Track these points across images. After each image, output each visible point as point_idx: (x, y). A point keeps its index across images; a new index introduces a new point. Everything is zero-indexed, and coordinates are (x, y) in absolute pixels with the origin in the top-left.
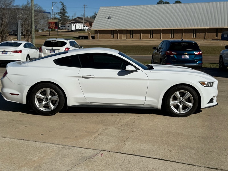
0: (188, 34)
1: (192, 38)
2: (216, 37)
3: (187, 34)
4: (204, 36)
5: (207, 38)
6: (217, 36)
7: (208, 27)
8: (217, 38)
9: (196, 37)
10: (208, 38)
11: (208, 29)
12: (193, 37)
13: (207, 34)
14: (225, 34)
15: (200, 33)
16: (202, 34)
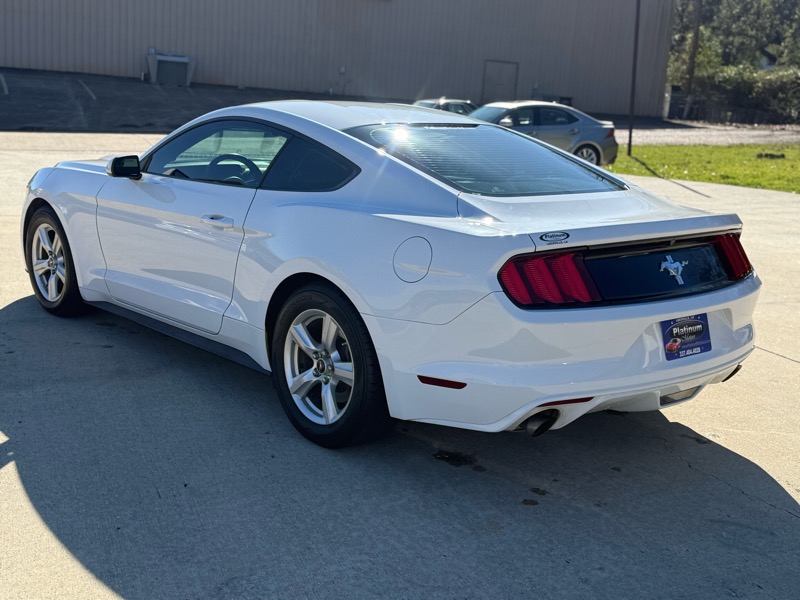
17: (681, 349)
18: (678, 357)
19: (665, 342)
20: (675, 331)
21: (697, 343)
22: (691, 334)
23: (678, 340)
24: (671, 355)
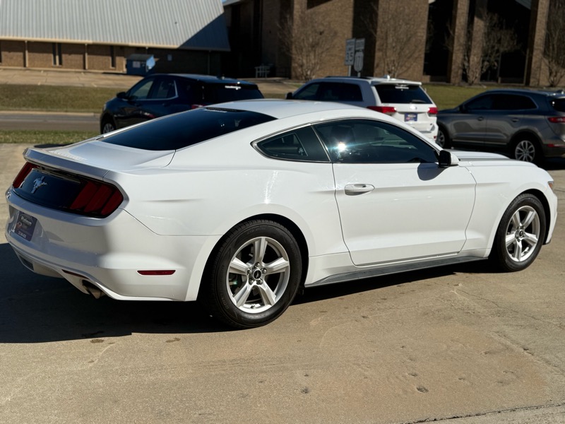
0: (41, 55)
1: (52, 67)
2: (111, 67)
3: (37, 55)
4: (82, 62)
5: (89, 68)
6: (114, 65)
7: (90, 41)
8: (115, 70)
9: (61, 63)
10: (91, 69)
11: (90, 46)
12: (55, 63)
13: (88, 59)
14: (135, 60)
15: (70, 54)
16: (77, 58)
20: (22, 218)
21: (26, 232)
22: (26, 225)
23: (21, 224)
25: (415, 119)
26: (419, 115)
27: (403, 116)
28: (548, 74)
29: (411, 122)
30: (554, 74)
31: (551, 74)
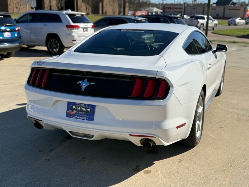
17: (75, 115)
18: (72, 117)
19: (68, 109)
20: (74, 107)
21: (85, 116)
22: (83, 111)
23: (74, 111)
24: (68, 115)
25: (87, 31)
26: (88, 29)
27: (82, 29)
28: (85, 9)
29: (86, 32)
30: (88, 9)
31: (87, 9)
